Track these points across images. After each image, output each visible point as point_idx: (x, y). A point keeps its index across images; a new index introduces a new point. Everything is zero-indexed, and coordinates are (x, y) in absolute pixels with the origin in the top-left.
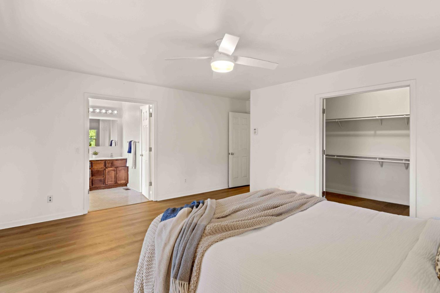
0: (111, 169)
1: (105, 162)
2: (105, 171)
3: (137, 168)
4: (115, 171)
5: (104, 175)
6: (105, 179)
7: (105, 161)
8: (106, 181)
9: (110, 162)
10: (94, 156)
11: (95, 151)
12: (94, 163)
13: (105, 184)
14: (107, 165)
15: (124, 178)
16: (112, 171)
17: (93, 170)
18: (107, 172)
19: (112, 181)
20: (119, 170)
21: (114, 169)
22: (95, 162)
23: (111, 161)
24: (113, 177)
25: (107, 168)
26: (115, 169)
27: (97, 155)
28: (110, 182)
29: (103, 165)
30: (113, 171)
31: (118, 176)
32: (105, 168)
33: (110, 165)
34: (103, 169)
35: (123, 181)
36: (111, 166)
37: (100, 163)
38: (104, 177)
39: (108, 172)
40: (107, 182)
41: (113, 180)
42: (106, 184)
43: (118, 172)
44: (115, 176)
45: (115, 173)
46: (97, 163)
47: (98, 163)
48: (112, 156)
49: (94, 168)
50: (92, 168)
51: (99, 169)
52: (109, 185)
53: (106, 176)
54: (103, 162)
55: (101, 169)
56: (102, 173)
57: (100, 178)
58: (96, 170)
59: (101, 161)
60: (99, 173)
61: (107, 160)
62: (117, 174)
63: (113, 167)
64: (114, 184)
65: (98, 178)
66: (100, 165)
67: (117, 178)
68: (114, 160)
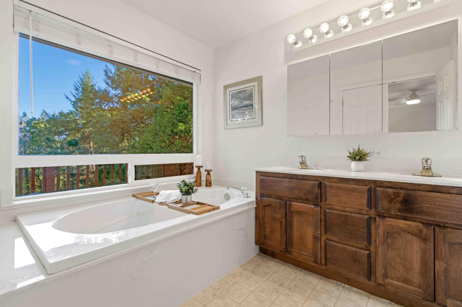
1: (375, 190)
2: (373, 226)
4: (425, 240)
7: (372, 186)
8: (379, 270)
9: (396, 195)
12: (331, 187)
13: (373, 279)
14: (383, 204)
16: (409, 237)
17: (327, 210)
18: (381, 231)
19: (407, 281)
20: (451, 245)
23: (402, 192)
24: (417, 266)
25: (382, 217)
26: (428, 232)
28: (398, 280)
31: (446, 271)
32: (372, 212)
33: (398, 205)
34: (366, 217)
36: (399, 211)
37: (354, 190)
38: (372, 249)
39: (388, 234)
40: (385, 277)
41: (416, 278)
42: (380, 281)
43: (443, 247)
44: (425, 265)
45: (424, 252)
46: (340, 188)
47: (345, 190)
48: (426, 168)
49: (330, 204)
50: (324, 202)
51: (349, 214)
52: (393, 291)
53: (379, 250)
54: (362, 189)
55: (357, 215)
56: (363, 231)
57: (354, 249)
58: (336, 212)
59: (357, 185)
60: (347, 226)
61: (386, 183)
62: (436, 257)
63: (414, 221)
64: (421, 298)
65: (347, 245)
66: (350, 198)
67: (436, 280)
68: (422, 188)
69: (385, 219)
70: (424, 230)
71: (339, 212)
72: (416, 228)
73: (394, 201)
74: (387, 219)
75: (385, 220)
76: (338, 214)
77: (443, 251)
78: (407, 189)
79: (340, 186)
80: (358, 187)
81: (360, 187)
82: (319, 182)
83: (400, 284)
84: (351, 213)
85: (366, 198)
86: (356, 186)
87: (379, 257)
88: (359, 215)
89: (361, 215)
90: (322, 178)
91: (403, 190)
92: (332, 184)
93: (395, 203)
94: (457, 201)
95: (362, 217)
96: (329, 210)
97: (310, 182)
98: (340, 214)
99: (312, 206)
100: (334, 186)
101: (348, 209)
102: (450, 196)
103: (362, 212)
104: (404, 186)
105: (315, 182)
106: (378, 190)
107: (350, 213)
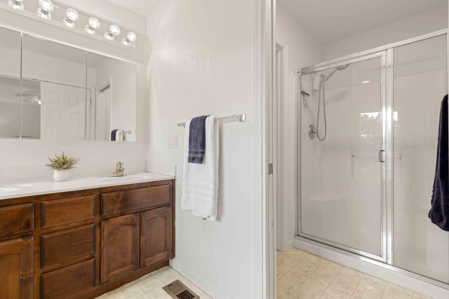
0: (121, 219)
1: (100, 197)
2: (98, 232)
3: (223, 218)
4: (134, 225)
5: (95, 251)
6: (97, 264)
7: (98, 193)
8: (104, 269)
9: (118, 196)
10: (57, 174)
11: (60, 155)
12: (51, 206)
13: (97, 282)
14: (108, 207)
15: (162, 244)
16: (126, 228)
17: (45, 237)
18: (105, 234)
19: (124, 265)
20: (148, 221)
21: (133, 220)
22: (55, 202)
23: (122, 194)
24: (129, 248)
25: (106, 219)
26: (136, 218)
27: (68, 171)
28: (118, 268)
29: (91, 210)
30: (129, 227)
31: (146, 241)
32: (97, 219)
33: (119, 205)
34: (92, 225)
35: (159, 255)
36: (120, 209)
37: (81, 202)
38: (97, 254)
39: (112, 233)
40: (109, 272)
41: (129, 258)
42: (105, 279)
43: (145, 226)
44: (134, 244)
45: (134, 235)
46: (65, 205)
47: (70, 204)
48: (122, 170)
49: (49, 227)
50: (40, 228)
51: (74, 230)
52: (114, 281)
53: (104, 252)
54: (89, 199)
55: (82, 228)
56: (89, 241)
57: (80, 264)
58: (59, 234)
59: (83, 196)
60: (72, 244)
61: (109, 188)
62: (141, 235)
63: (129, 214)
64: (132, 271)
65: (71, 265)
66: (76, 212)
67: (141, 251)
68: (133, 187)
69: (109, 220)
70: (135, 218)
71: (61, 233)
72: (131, 219)
73: (116, 203)
74: (110, 220)
75: (108, 222)
76: (60, 236)
77: (145, 228)
78: (124, 190)
79: (64, 202)
80: (85, 198)
81: (87, 197)
82: (32, 204)
83: (120, 270)
84: (77, 227)
85: (93, 207)
86: (83, 198)
87: (103, 258)
88: (85, 226)
89: (87, 226)
90: (36, 197)
91: (122, 191)
92: (53, 202)
93: (117, 204)
94: (152, 191)
95: (89, 227)
96: (48, 235)
97: (15, 207)
98: (63, 234)
99: (20, 240)
100: (56, 203)
101: (72, 225)
102: (148, 189)
103: (87, 222)
104: (122, 188)
105: (25, 206)
106: (104, 196)
107: (75, 228)
